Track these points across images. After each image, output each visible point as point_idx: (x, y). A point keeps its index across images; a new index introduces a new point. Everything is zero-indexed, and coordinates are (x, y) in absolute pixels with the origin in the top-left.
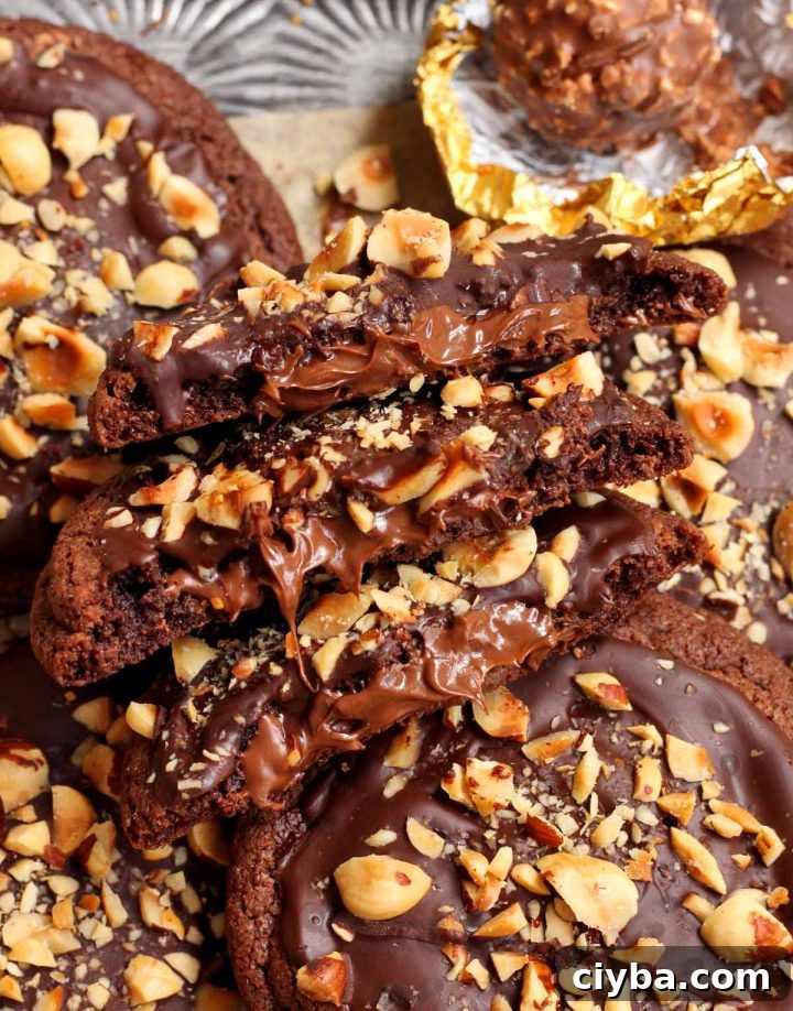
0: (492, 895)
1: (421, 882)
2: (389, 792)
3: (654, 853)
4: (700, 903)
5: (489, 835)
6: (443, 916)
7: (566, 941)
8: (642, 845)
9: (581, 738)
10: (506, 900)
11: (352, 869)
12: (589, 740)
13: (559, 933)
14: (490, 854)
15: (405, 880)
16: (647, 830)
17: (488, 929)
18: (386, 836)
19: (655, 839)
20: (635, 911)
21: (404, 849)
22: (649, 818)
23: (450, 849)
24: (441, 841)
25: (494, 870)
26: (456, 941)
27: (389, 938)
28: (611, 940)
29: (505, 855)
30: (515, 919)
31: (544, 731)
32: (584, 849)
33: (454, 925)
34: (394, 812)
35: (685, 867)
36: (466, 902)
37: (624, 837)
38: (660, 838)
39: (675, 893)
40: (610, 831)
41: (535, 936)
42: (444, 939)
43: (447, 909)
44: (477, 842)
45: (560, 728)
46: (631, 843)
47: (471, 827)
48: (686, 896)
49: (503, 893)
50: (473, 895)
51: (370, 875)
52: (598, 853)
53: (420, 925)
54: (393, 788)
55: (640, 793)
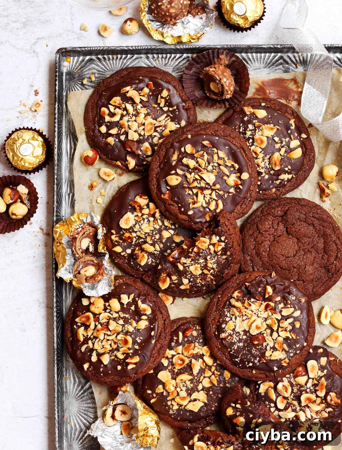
0: (192, 180)
1: (180, 179)
2: (173, 164)
3: (217, 170)
4: (225, 178)
5: (190, 170)
6: (184, 184)
7: (204, 186)
8: (215, 169)
9: (204, 153)
10: (194, 180)
11: (169, 178)
12: (205, 153)
13: (203, 184)
14: (191, 174)
15: (177, 179)
16: (216, 167)
17: (191, 186)
18: (173, 172)
19: (217, 168)
20: (215, 180)
21: (176, 174)
22: (216, 165)
23: (184, 173)
24: (182, 172)
25: (191, 177)
26: (186, 188)
27: (176, 188)
28: (211, 185)
29: (193, 174)
30: (195, 184)
31: (197, 152)
32: (206, 171)
33: (186, 185)
34: (175, 168)
35: (222, 172)
36: (187, 181)
37: (212, 168)
38: (218, 168)
39: (221, 176)
40: (210, 168)
41: (199, 186)
42: (185, 188)
43: (184, 183)
44: (188, 171)
45: (200, 151)
46: (213, 169)
47: (187, 169)
48: (223, 176)
49: (193, 180)
50: (188, 180)
51: (171, 179)
52: (208, 171)
53: (180, 186)
54: (174, 163)
55: (214, 161)
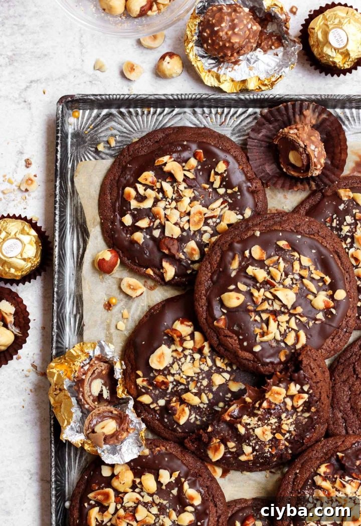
0: (260, 300)
1: (242, 298)
2: (232, 275)
3: (299, 286)
4: (311, 297)
5: (258, 285)
6: (248, 305)
7: (278, 309)
8: (296, 284)
9: (279, 258)
10: (264, 300)
11: (225, 296)
12: (281, 259)
13: (277, 307)
14: (259, 290)
15: (238, 298)
16: (296, 280)
17: (259, 309)
18: (232, 287)
19: (299, 282)
20: (295, 300)
21: (237, 290)
22: (297, 277)
23: (249, 288)
24: (246, 287)
25: (259, 295)
26: (252, 311)
27: (236, 311)
28: (289, 307)
29: (262, 290)
30: (266, 306)
31: (269, 257)
32: (281, 286)
33: (251, 308)
34: (234, 281)
35: (306, 288)
36: (253, 302)
37: (291, 282)
39: (305, 294)
40: (288, 282)
41: (271, 308)
42: (249, 311)
43: (249, 304)
44: (254, 286)
45: (274, 256)
46: (293, 283)
47: (254, 283)
48: (307, 295)
49: (263, 299)
50: (255, 299)
51: (230, 298)
52: (285, 287)
53: (243, 308)
54: (233, 274)
55: (294, 271)
